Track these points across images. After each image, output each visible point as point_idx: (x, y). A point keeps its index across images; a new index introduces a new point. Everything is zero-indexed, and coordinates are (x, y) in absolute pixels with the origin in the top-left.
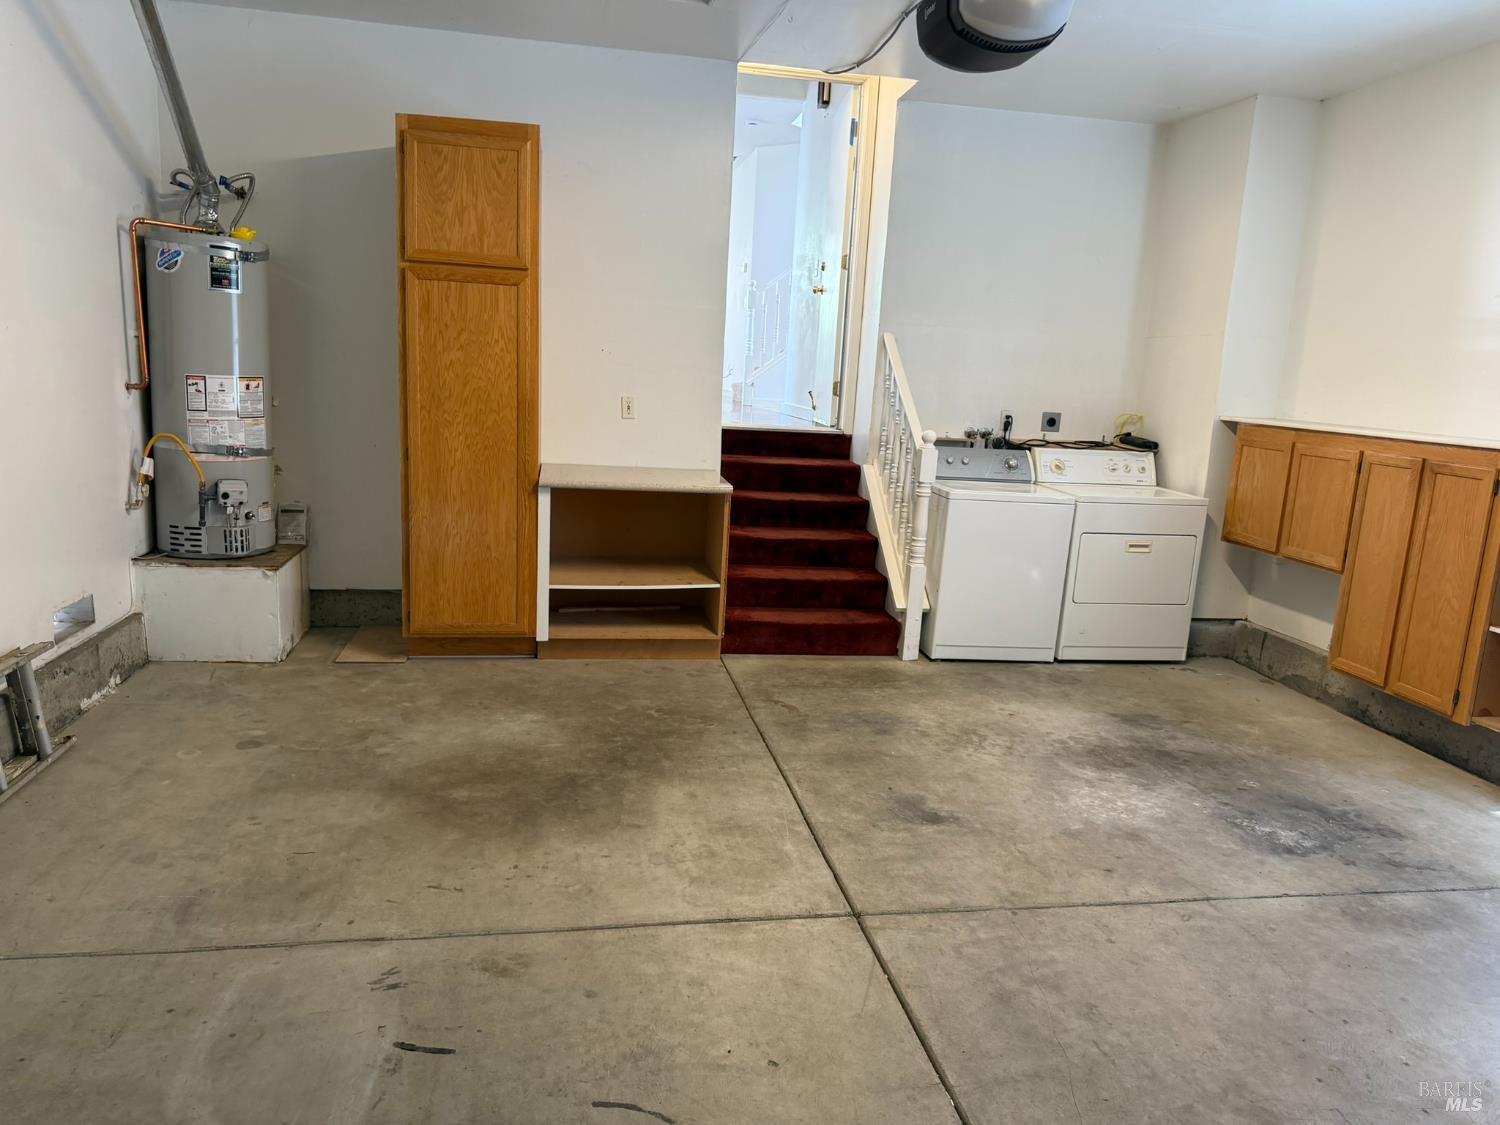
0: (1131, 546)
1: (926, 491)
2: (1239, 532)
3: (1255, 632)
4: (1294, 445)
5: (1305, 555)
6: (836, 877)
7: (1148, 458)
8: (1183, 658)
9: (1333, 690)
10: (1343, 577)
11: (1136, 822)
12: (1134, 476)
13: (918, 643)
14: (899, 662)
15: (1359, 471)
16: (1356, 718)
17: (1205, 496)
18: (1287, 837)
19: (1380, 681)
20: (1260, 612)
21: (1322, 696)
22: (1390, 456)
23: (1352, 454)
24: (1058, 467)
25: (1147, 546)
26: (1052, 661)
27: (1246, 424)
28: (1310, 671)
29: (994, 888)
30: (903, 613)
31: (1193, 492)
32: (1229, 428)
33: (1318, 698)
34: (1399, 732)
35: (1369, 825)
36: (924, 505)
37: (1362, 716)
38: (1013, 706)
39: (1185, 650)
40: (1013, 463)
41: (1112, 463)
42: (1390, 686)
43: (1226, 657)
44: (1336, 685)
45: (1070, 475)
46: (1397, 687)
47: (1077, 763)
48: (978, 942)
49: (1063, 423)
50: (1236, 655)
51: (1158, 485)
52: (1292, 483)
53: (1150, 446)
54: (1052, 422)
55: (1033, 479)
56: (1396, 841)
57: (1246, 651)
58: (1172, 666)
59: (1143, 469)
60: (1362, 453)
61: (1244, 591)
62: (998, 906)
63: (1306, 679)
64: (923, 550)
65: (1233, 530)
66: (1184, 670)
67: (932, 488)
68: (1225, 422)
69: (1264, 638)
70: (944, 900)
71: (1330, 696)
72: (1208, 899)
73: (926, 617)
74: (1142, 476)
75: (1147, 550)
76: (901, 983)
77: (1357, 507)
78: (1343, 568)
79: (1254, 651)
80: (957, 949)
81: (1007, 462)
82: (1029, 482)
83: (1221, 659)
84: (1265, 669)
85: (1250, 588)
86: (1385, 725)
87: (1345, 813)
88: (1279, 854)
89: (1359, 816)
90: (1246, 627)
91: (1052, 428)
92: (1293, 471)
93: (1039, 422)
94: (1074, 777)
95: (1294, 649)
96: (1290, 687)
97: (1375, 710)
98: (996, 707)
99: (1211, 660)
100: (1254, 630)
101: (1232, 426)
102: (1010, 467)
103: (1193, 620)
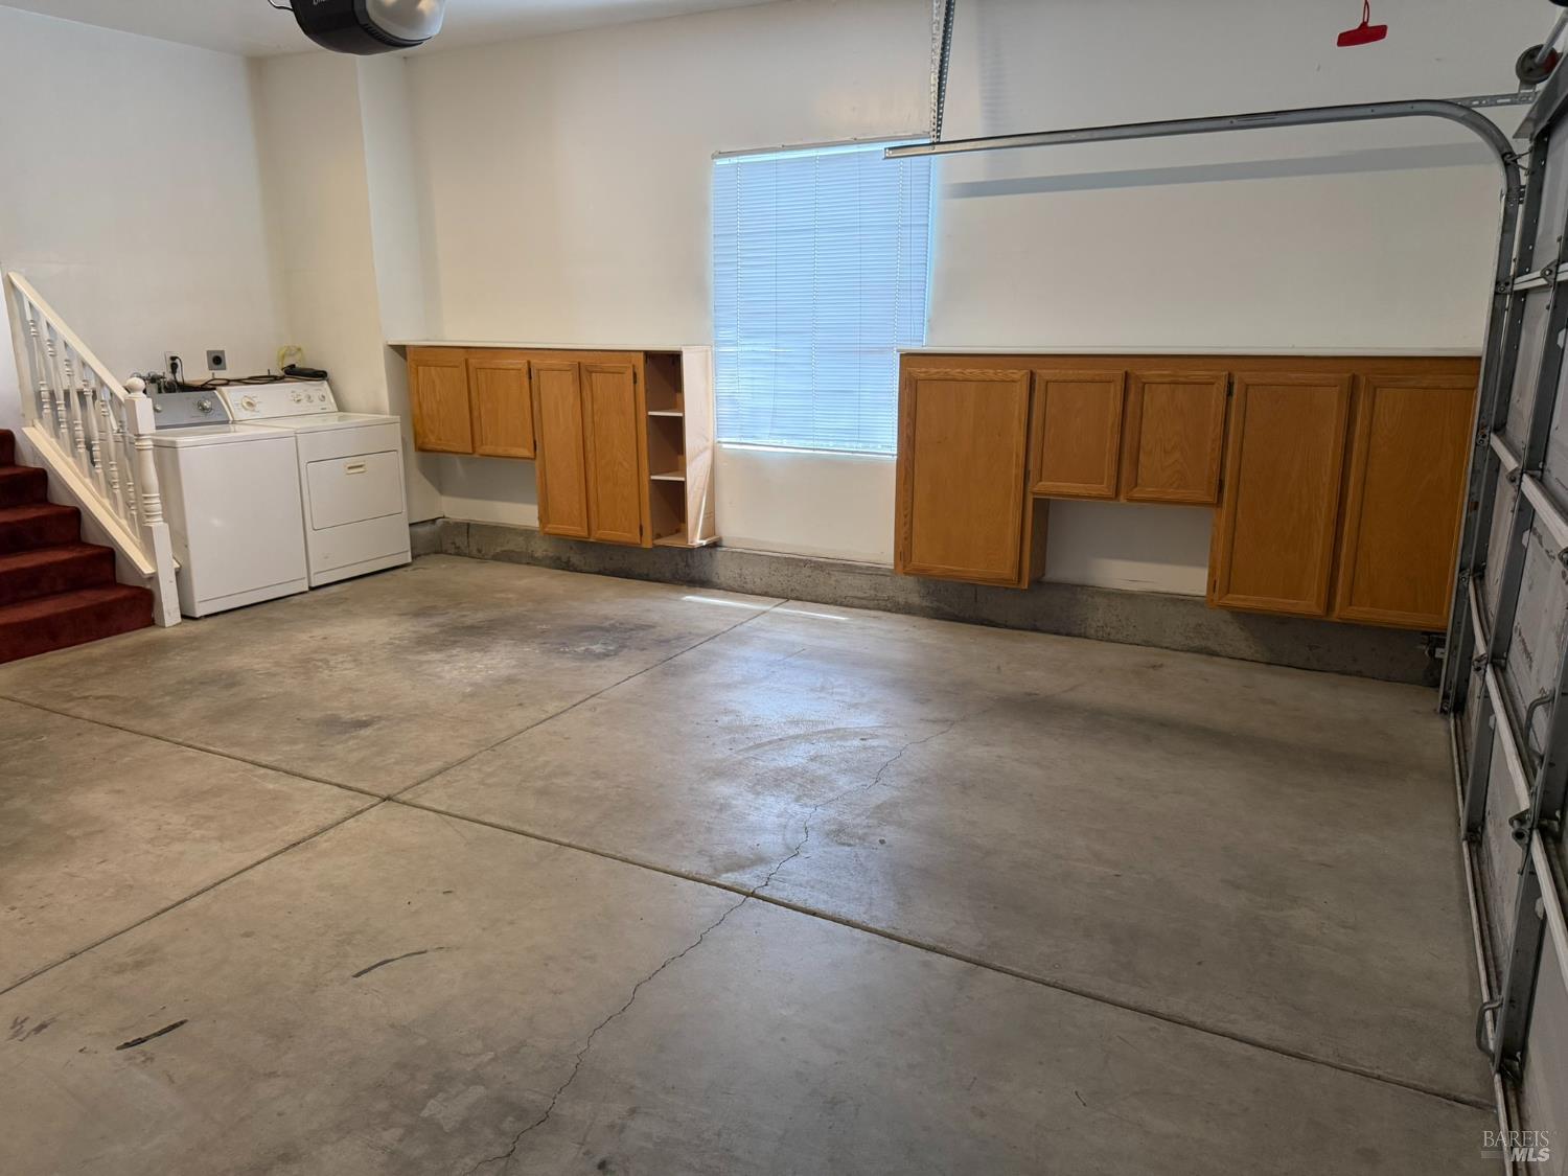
0: (350, 468)
1: (148, 444)
2: (432, 441)
3: (458, 525)
4: (467, 361)
5: (500, 451)
6: (339, 786)
7: (323, 387)
8: (410, 560)
9: (539, 554)
10: (537, 463)
11: (505, 672)
12: (317, 406)
13: (178, 606)
14: (162, 630)
15: (530, 378)
16: (563, 569)
17: (392, 413)
18: (597, 648)
19: (585, 534)
20: (456, 509)
21: (532, 561)
22: (554, 362)
23: (520, 363)
24: (249, 404)
25: (361, 466)
26: (307, 589)
27: (414, 347)
28: (515, 544)
29: (461, 744)
30: (153, 578)
31: (377, 411)
32: (397, 351)
33: (528, 564)
34: (597, 570)
35: (632, 627)
36: (149, 460)
37: (567, 566)
38: (318, 632)
39: (410, 553)
40: (207, 404)
41: (295, 395)
42: (593, 533)
43: (436, 553)
44: (540, 548)
45: (263, 410)
46: (599, 534)
47: (419, 653)
48: (491, 775)
49: (228, 360)
50: (444, 549)
51: (339, 411)
52: (473, 394)
53: (320, 375)
54: (217, 360)
55: (231, 419)
56: (653, 630)
57: (454, 543)
58: (404, 569)
59: (323, 397)
60: (529, 363)
61: (437, 493)
62: (477, 751)
63: (513, 551)
64: (159, 506)
65: (427, 440)
66: (415, 569)
67: (153, 440)
68: (392, 346)
69: (468, 528)
70: (437, 764)
71: (536, 558)
72: (593, 696)
73: (181, 576)
74: (324, 405)
75: (361, 470)
76: (473, 816)
77: (535, 404)
78: (535, 455)
79: (461, 541)
80: (482, 783)
81: (200, 405)
82: (227, 422)
83: (433, 557)
84: (475, 552)
85: (442, 490)
86: (586, 568)
87: (613, 625)
88: (603, 659)
89: (621, 624)
90: (448, 522)
91: (219, 366)
92: (472, 384)
93: (205, 361)
94: (429, 662)
95: (497, 531)
96: (503, 561)
97: (575, 559)
98: (304, 637)
99: (427, 557)
100: (456, 523)
101: (400, 350)
102: (204, 409)
103: (410, 525)
